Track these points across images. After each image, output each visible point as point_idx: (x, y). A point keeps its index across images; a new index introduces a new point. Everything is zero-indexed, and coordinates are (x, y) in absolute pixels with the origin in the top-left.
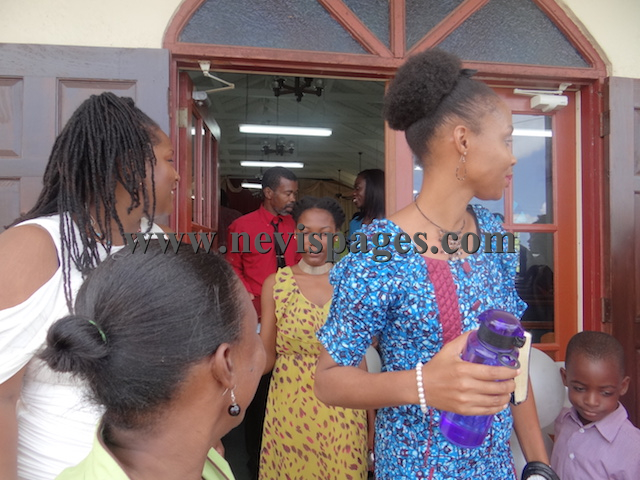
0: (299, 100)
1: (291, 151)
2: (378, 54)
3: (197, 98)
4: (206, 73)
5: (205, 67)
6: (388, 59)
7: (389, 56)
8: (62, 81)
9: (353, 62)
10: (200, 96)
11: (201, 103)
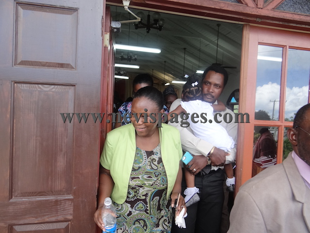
0: (148, 32)
1: (135, 59)
2: (247, 4)
3: (114, 26)
4: (126, 8)
5: (126, 4)
6: (253, 8)
7: (254, 6)
8: (19, 3)
9: (230, 9)
10: (116, 25)
11: (115, 30)
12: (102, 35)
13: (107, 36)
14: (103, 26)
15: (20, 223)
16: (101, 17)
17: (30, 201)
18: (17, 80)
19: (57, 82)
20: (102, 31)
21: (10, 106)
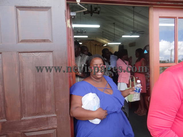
0: (91, 16)
1: (85, 32)
3: (72, 15)
4: (78, 4)
5: (78, 1)
8: (17, 7)
11: (73, 17)
12: (66, 21)
13: (69, 21)
14: (66, 16)
15: (28, 131)
16: (65, 11)
17: (33, 119)
18: (20, 51)
19: (42, 50)
20: (66, 19)
21: (17, 66)
